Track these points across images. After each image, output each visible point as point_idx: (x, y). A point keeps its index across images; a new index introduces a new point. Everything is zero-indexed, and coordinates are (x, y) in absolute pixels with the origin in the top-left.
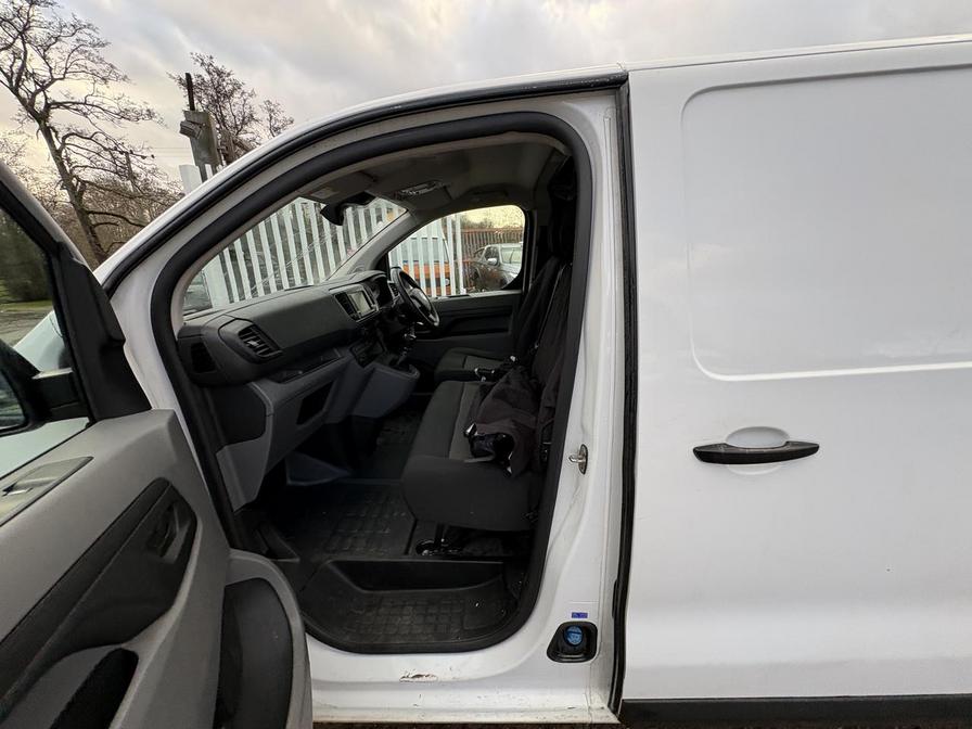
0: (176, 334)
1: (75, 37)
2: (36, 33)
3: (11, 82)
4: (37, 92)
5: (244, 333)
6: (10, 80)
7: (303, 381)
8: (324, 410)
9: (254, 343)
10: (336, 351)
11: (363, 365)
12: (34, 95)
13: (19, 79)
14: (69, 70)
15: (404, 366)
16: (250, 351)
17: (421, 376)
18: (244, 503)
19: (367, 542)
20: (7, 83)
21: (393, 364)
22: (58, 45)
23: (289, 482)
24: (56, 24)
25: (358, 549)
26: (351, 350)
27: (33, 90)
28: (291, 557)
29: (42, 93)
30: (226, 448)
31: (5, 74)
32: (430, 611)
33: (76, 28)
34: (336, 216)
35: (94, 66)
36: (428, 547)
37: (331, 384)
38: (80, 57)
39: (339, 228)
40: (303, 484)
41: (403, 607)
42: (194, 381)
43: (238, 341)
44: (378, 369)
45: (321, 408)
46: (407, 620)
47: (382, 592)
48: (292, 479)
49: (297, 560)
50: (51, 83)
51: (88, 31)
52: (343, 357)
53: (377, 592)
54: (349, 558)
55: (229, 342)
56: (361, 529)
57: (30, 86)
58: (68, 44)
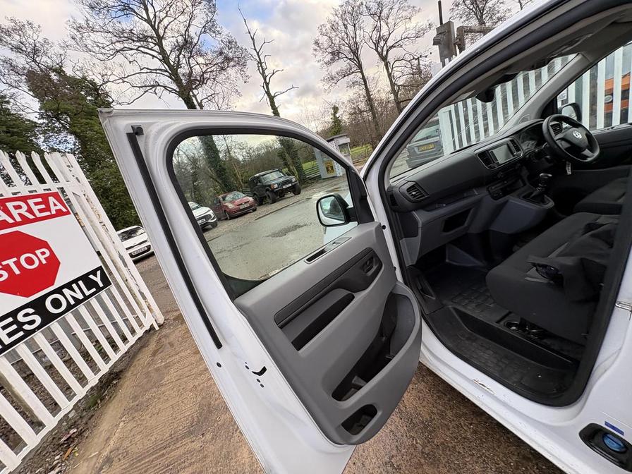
0: (386, 189)
5: (409, 190)
7: (445, 210)
8: (466, 224)
9: (414, 193)
10: (475, 190)
11: (496, 198)
15: (539, 199)
16: (411, 198)
17: (554, 206)
18: (410, 264)
19: (476, 306)
21: (526, 198)
23: (447, 261)
25: (469, 307)
26: (488, 189)
28: (432, 296)
30: (404, 239)
32: (503, 360)
34: (488, 96)
36: (516, 325)
37: (470, 209)
39: (489, 105)
40: (455, 263)
41: (488, 349)
42: (391, 209)
43: (406, 192)
44: (511, 201)
45: (463, 224)
46: (486, 356)
47: (478, 336)
48: (449, 259)
49: (434, 299)
53: (474, 334)
54: (463, 309)
55: (403, 194)
56: (476, 298)
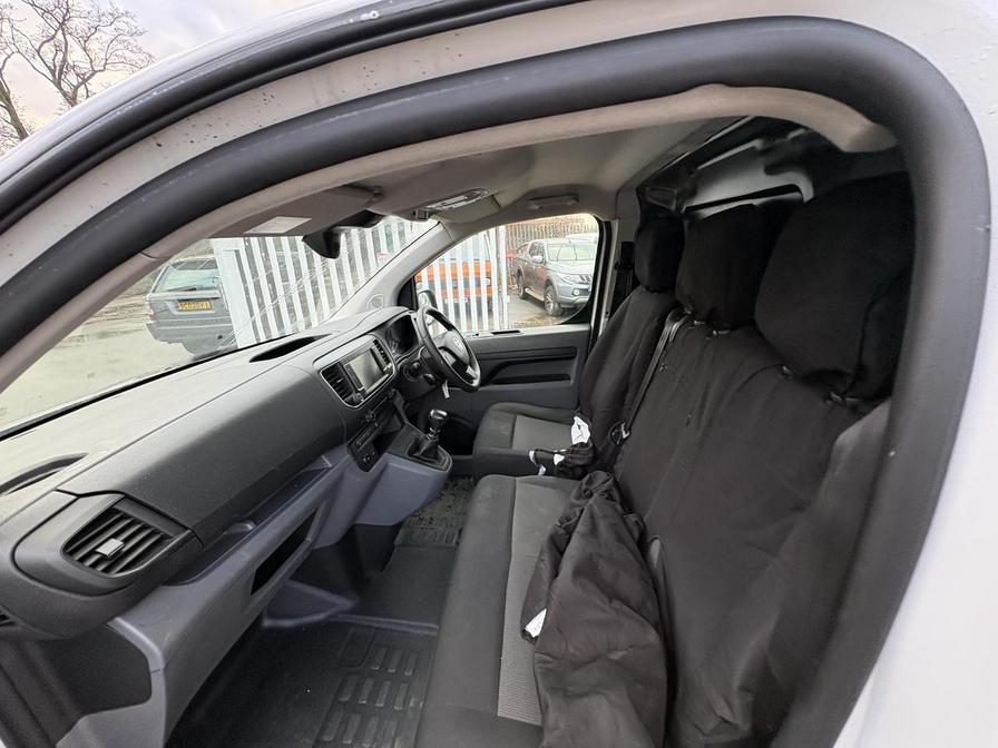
1: (113, 26)
2: (76, 23)
3: (54, 76)
4: (79, 85)
6: (53, 72)
8: (309, 538)
10: (325, 458)
11: (366, 467)
12: (76, 88)
13: (61, 73)
14: (109, 61)
20: (50, 77)
21: (413, 454)
22: (97, 35)
24: (94, 13)
26: (349, 448)
27: (75, 83)
29: (83, 86)
31: (49, 68)
33: (115, 17)
34: (327, 245)
35: (132, 56)
38: (119, 47)
44: (390, 467)
50: (92, 75)
51: (124, 19)
52: (337, 463)
57: (73, 79)
58: (106, 34)
